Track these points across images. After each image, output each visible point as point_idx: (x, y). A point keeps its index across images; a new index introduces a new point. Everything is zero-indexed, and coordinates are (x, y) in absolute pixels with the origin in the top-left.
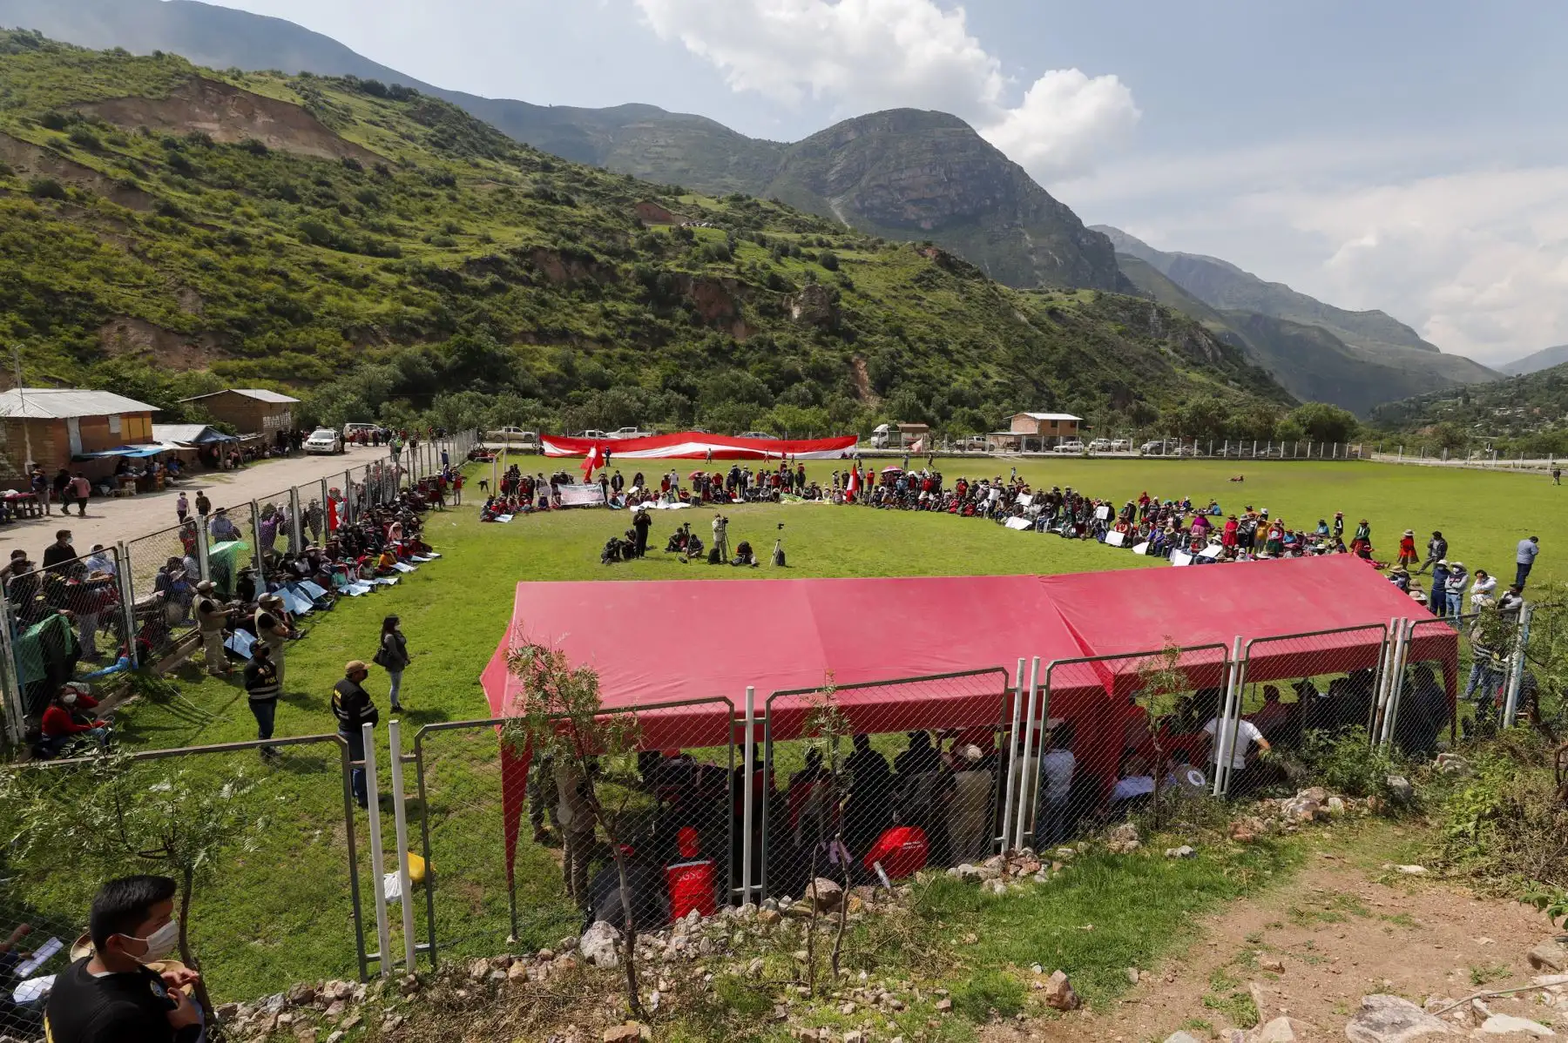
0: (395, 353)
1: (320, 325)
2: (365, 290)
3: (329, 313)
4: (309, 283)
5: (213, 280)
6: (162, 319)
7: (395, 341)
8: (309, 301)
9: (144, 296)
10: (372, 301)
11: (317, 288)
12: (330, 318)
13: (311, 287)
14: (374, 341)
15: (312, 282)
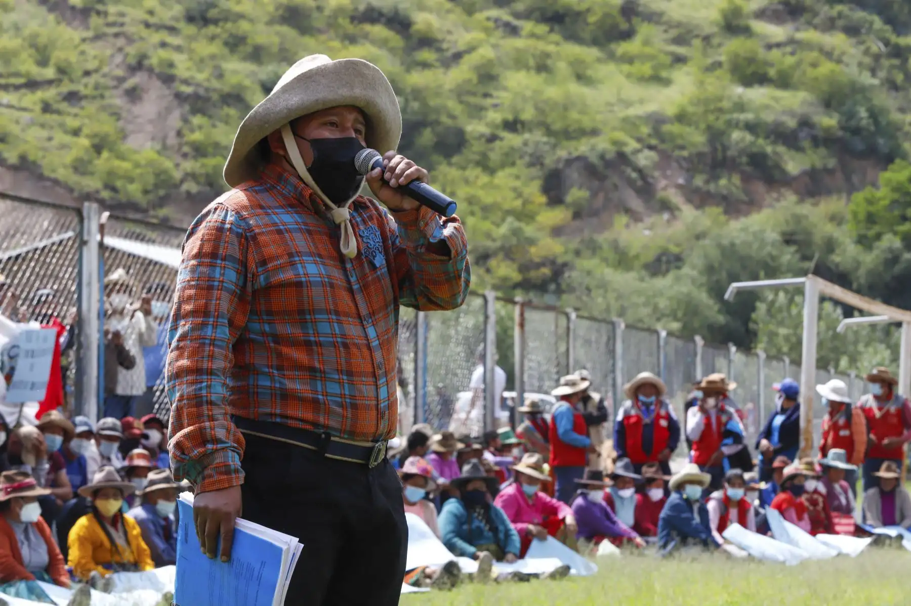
0: (699, 237)
1: (485, 165)
2: (623, 48)
3: (513, 125)
4: (462, 38)
5: (214, 48)
6: (80, 167)
7: (700, 199)
8: (460, 93)
9: (47, 108)
10: (643, 80)
11: (486, 52)
12: (512, 140)
13: (471, 49)
14: (636, 203)
15: (476, 35)
